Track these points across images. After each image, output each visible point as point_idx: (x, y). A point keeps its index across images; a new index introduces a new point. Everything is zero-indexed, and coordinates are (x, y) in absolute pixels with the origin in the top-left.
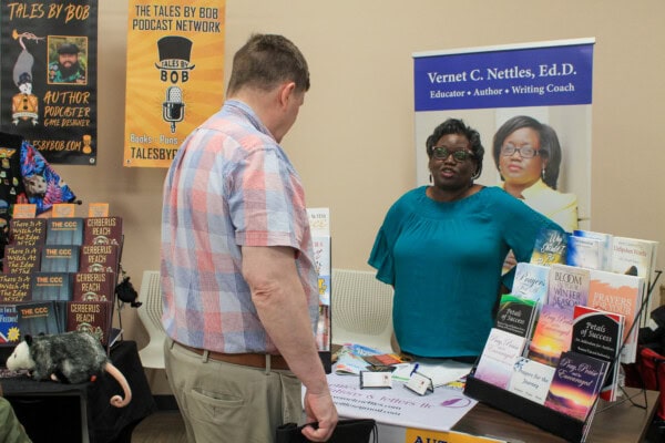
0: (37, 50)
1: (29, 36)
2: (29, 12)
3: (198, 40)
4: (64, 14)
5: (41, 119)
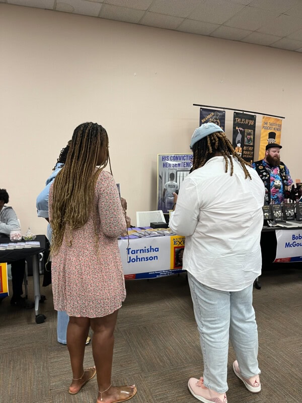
0: (242, 133)
1: (241, 129)
2: (241, 121)
3: (277, 133)
4: (249, 122)
5: (242, 155)
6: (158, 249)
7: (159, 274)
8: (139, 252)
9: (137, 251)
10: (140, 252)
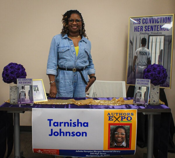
6: (87, 123)
7: (89, 154)
8: (63, 125)
9: (61, 123)
10: (65, 126)
